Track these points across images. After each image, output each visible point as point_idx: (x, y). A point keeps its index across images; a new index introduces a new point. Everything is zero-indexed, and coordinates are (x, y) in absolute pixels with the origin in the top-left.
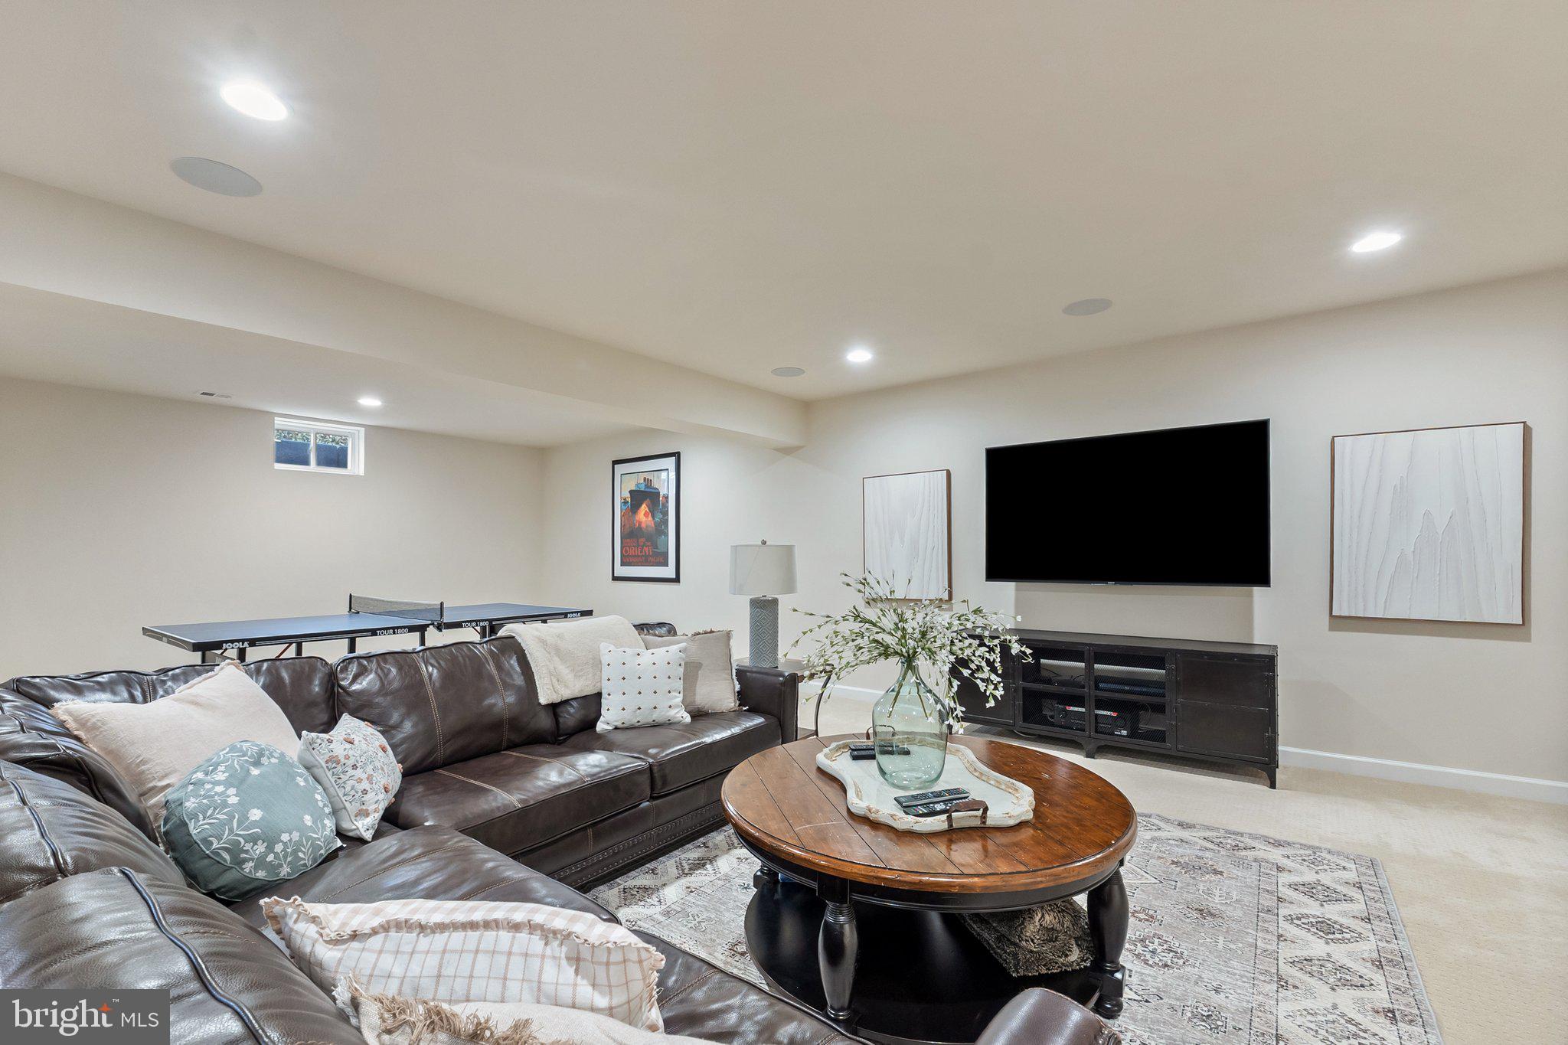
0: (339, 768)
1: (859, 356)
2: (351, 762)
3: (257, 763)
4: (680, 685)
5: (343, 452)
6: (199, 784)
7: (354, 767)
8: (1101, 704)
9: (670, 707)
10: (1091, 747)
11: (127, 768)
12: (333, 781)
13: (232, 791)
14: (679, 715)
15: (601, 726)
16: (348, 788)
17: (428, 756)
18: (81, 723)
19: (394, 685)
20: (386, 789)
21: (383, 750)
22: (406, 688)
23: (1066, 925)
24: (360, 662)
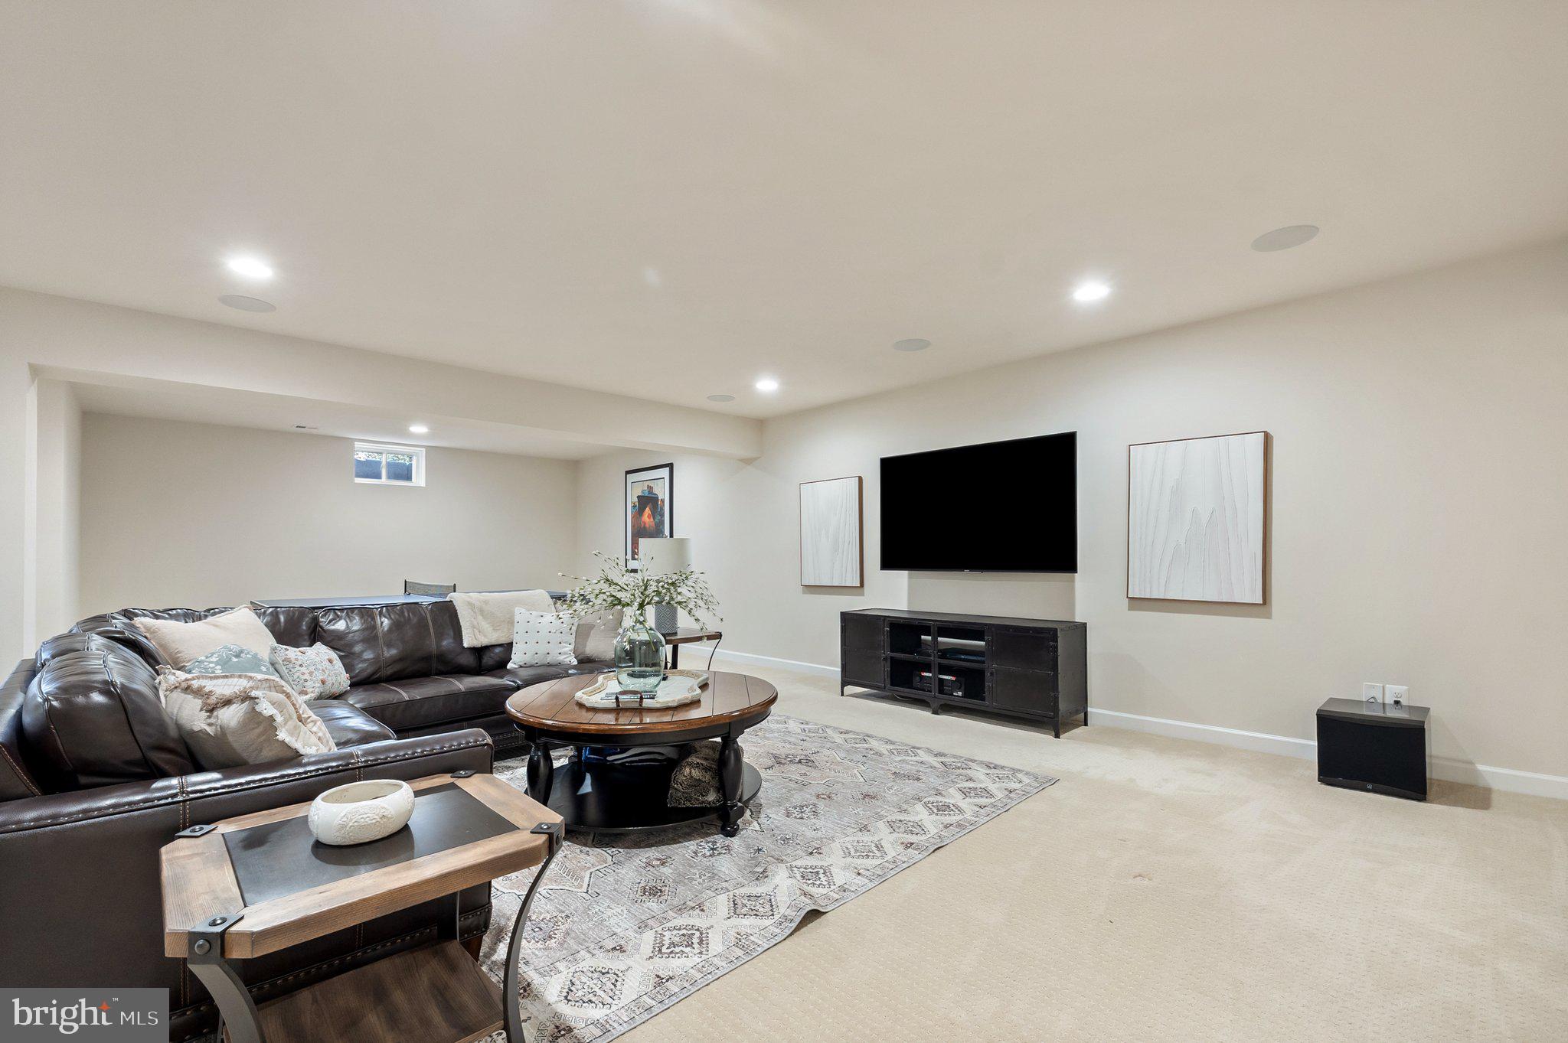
0: (291, 665)
1: (767, 385)
2: (300, 662)
3: (238, 656)
4: (572, 639)
5: (409, 469)
6: (201, 662)
7: (301, 666)
8: (944, 670)
9: (560, 653)
10: (935, 705)
11: (170, 655)
12: (286, 672)
13: (219, 667)
14: (568, 660)
15: (510, 666)
16: (295, 677)
17: (374, 673)
18: (148, 629)
19: (355, 628)
20: (323, 682)
21: (330, 661)
22: (363, 630)
23: (707, 777)
24: (336, 612)
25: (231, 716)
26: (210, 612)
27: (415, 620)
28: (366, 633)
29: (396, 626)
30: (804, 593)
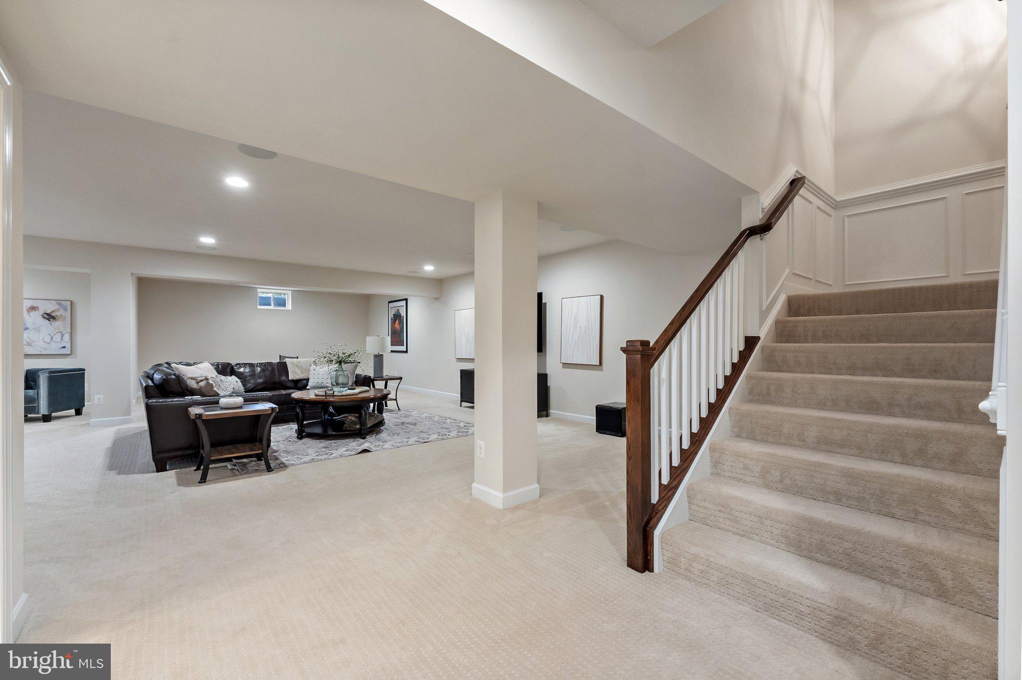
0: (222, 381)
1: (429, 268)
5: (284, 301)
15: (308, 387)
17: (254, 388)
18: (176, 368)
19: (247, 371)
20: (234, 388)
21: (237, 382)
22: (250, 372)
23: (357, 420)
24: (240, 365)
25: (202, 384)
26: (195, 364)
27: (270, 369)
28: (251, 373)
29: (263, 371)
30: (457, 362)
